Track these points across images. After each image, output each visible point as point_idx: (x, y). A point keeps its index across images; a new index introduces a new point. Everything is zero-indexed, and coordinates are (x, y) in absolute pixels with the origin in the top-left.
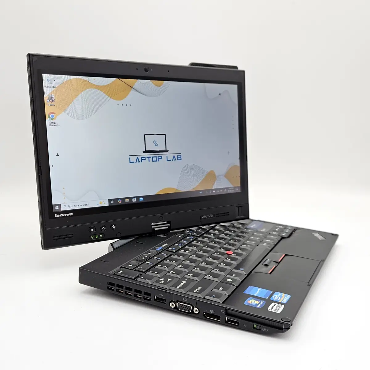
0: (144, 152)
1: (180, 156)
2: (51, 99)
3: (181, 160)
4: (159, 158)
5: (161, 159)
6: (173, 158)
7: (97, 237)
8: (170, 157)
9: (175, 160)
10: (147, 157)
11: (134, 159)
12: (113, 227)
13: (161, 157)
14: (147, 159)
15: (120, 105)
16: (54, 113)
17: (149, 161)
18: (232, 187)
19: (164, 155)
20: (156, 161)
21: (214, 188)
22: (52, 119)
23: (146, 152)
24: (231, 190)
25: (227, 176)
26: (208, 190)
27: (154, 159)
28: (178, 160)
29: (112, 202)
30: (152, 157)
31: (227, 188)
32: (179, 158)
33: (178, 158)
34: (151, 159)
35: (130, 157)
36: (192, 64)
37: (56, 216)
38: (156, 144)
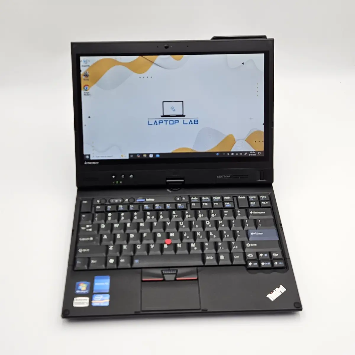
0: (162, 116)
1: (198, 120)
2: (86, 75)
3: (198, 123)
4: (176, 121)
5: (178, 122)
6: (190, 122)
7: (117, 182)
8: (187, 121)
9: (192, 123)
10: (165, 121)
11: (152, 122)
12: (131, 176)
13: (178, 121)
14: (164, 122)
15: (142, 77)
16: (88, 85)
17: (166, 124)
18: (254, 151)
19: (181, 119)
20: (173, 124)
21: (232, 151)
22: (86, 90)
23: (163, 116)
24: (252, 153)
25: (249, 140)
26: (226, 153)
27: (171, 122)
28: (194, 123)
29: (132, 156)
30: (169, 121)
31: (248, 152)
32: (196, 122)
33: (194, 122)
34: (168, 122)
35: (149, 120)
36: (215, 38)
37: (86, 163)
38: (174, 110)
